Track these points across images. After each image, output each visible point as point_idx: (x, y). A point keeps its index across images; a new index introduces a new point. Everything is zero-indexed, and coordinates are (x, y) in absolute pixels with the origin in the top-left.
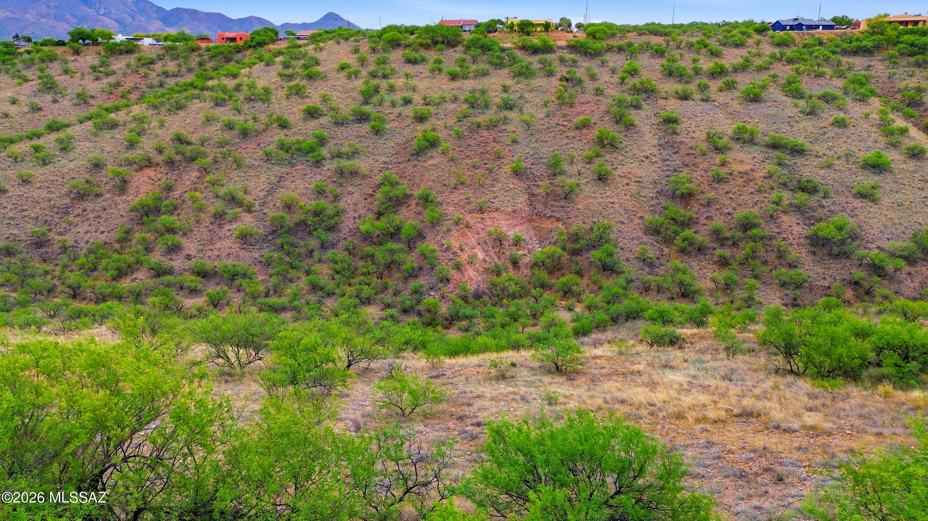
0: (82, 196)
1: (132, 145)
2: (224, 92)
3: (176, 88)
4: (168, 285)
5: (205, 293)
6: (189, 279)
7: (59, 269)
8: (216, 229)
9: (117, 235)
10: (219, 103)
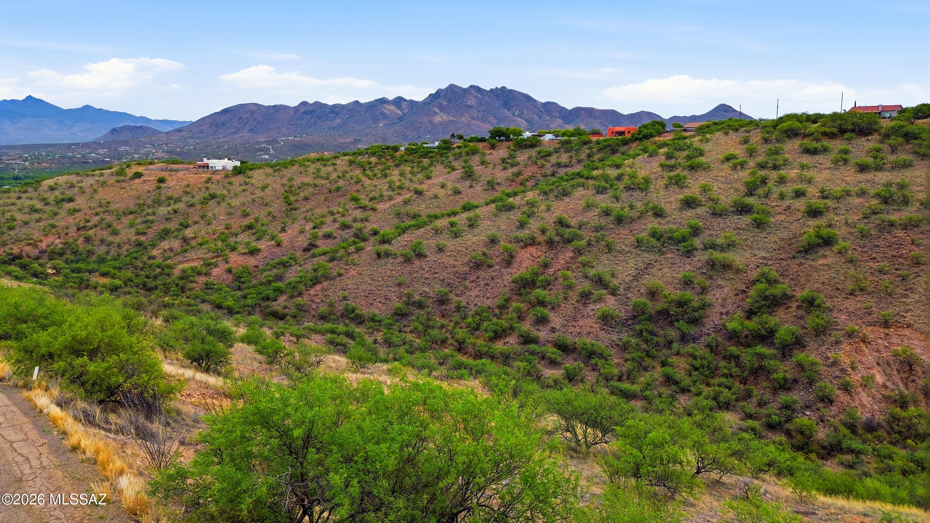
0: (478, 265)
1: (522, 225)
2: (606, 181)
3: (566, 177)
4: (532, 353)
5: (563, 366)
6: (551, 351)
7: (452, 324)
8: (581, 307)
9: (499, 301)
10: (600, 191)
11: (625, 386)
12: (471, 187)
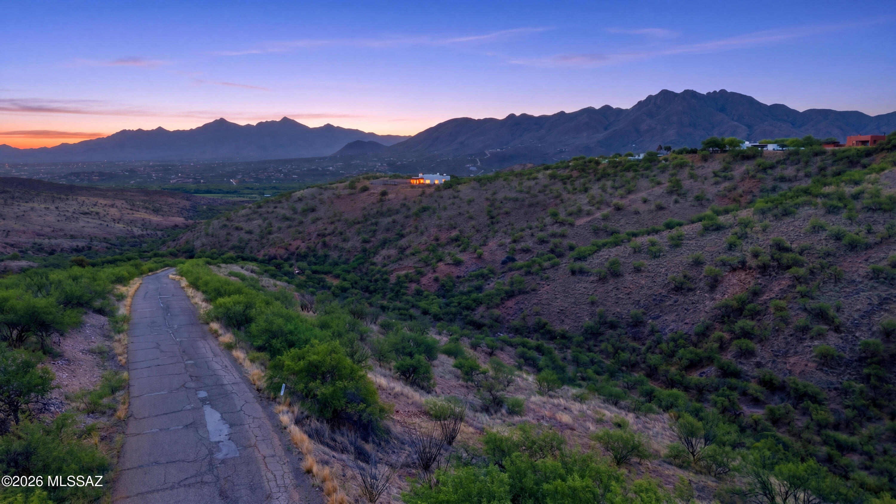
0: (679, 289)
1: (731, 247)
2: (840, 199)
3: (790, 194)
4: (732, 388)
5: (767, 406)
6: (753, 387)
8: (795, 342)
9: (696, 328)
10: (832, 210)
11: (843, 436)
12: (676, 202)
